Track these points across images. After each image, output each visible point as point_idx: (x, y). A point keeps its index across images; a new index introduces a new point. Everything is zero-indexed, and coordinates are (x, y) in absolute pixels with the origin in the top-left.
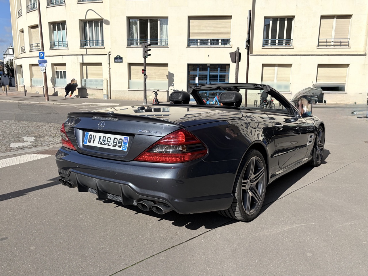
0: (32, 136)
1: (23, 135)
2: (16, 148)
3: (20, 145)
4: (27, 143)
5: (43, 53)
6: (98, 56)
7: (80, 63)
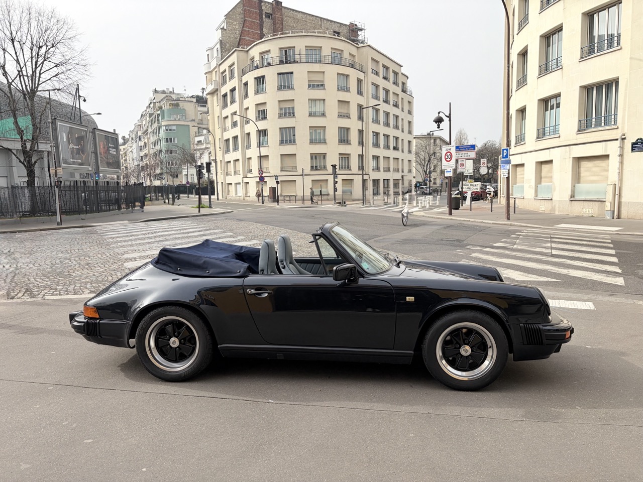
5: (507, 150)
6: (604, 143)
7: (573, 158)
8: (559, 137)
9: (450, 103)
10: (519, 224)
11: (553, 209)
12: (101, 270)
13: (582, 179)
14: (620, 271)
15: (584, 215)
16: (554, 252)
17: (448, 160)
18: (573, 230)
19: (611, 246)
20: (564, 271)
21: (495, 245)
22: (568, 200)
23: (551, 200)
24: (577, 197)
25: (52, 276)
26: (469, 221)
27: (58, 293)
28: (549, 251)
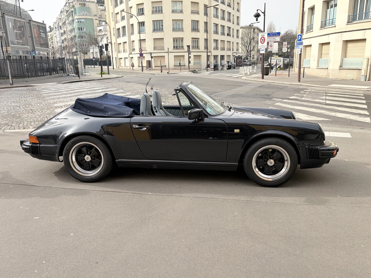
5: (301, 35)
6: (363, 31)
7: (343, 41)
8: (335, 27)
9: (265, 3)
10: (306, 84)
11: (328, 75)
12: (40, 114)
13: (348, 55)
14: (368, 114)
15: (348, 78)
16: (328, 102)
17: (263, 42)
18: (340, 88)
19: (364, 98)
20: (333, 114)
21: (290, 98)
22: (338, 69)
23: (327, 69)
24: (344, 67)
25: (9, 117)
26: (275, 82)
27: (13, 128)
28: (324, 101)
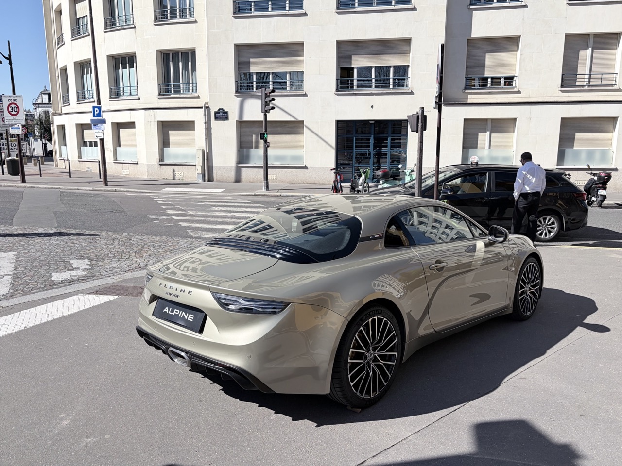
0: (85, 258)
1: (71, 257)
2: (62, 281)
3: (66, 275)
4: (79, 271)
5: (99, 108)
6: (188, 109)
7: (158, 122)
8: (139, 99)
9: (9, 41)
22: (157, 164)
23: (138, 163)
24: (167, 161)
